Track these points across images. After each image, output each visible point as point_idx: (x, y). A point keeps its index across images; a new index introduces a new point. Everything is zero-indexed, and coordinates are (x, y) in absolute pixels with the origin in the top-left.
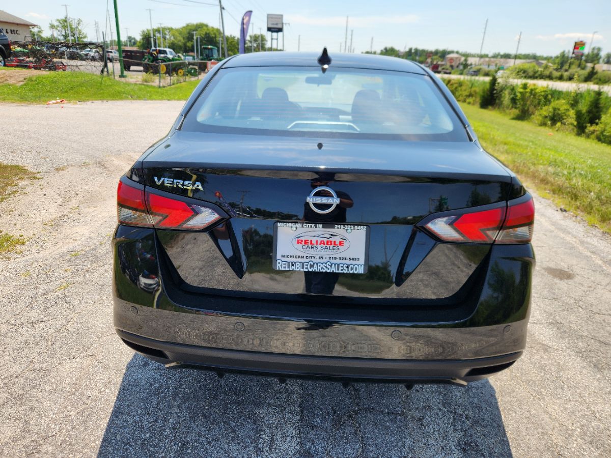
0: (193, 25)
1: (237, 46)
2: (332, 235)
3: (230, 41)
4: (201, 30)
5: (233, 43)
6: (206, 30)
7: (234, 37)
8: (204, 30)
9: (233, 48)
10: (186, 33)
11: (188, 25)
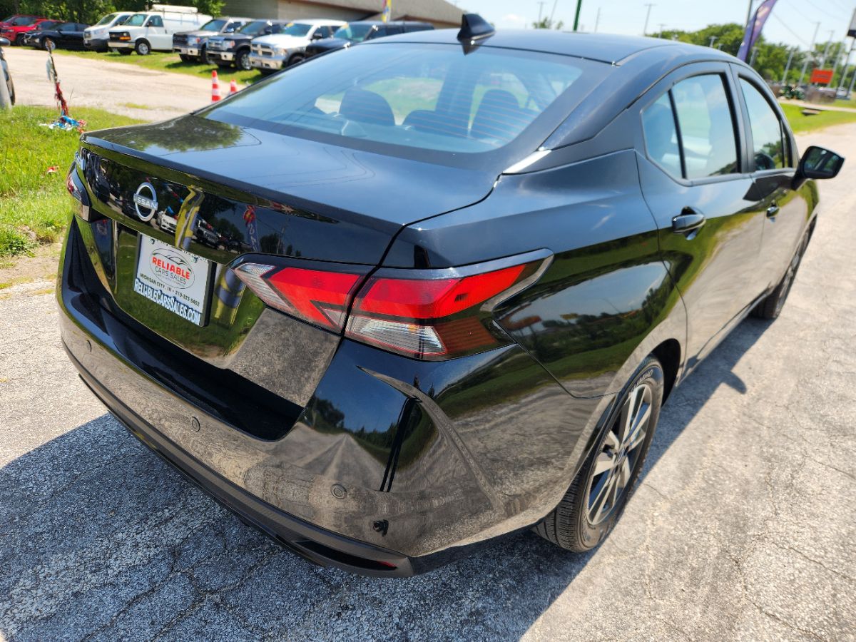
0: (719, 27)
1: (785, 61)
2: (182, 261)
3: (774, 52)
4: (729, 35)
5: (779, 56)
6: (737, 35)
7: (786, 47)
8: (735, 34)
9: (777, 64)
10: (702, 39)
11: (710, 27)
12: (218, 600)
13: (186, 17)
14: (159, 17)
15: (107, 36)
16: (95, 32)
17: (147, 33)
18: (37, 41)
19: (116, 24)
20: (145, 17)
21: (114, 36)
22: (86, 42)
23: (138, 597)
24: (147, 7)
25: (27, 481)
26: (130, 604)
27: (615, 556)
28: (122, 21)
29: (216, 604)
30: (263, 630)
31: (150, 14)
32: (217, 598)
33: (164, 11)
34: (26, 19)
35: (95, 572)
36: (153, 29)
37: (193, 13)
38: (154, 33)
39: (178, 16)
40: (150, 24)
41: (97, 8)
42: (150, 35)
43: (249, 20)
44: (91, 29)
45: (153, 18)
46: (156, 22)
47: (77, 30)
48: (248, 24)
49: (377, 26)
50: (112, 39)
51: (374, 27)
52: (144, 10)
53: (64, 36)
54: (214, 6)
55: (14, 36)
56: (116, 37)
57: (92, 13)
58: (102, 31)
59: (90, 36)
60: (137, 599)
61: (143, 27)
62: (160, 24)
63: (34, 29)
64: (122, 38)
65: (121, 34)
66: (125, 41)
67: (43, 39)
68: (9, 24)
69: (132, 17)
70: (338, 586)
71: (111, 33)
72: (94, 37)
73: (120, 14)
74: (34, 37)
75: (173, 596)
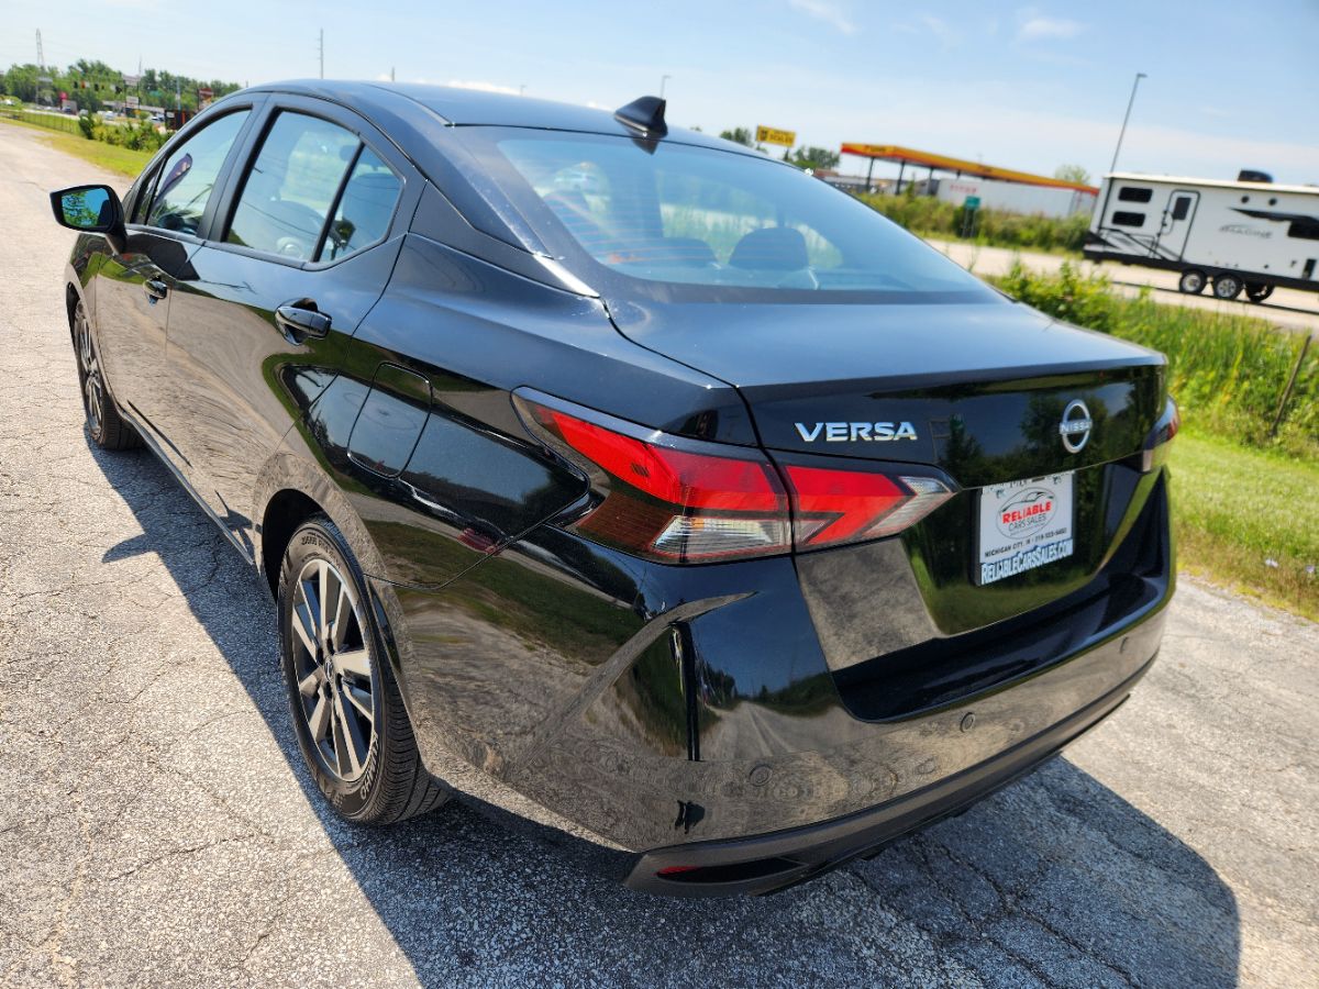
2: (1039, 493)
75: (1023, 939)
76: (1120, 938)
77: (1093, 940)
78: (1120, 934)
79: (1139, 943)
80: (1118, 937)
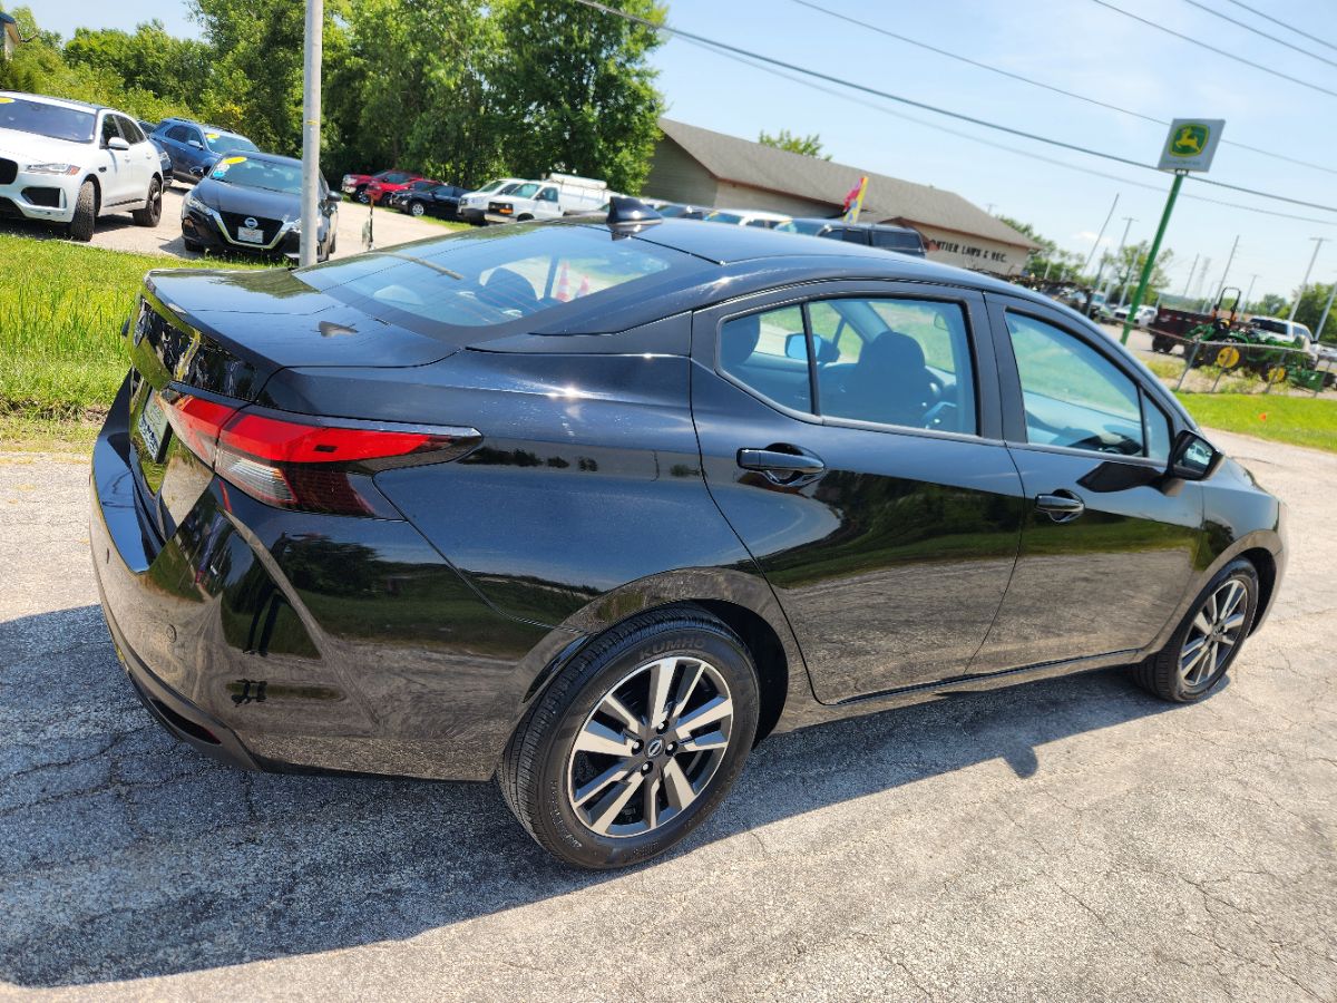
12: (124, 793)
13: (588, 193)
14: (555, 190)
15: (486, 207)
16: (474, 201)
17: (535, 207)
18: (404, 203)
19: (501, 193)
20: (538, 187)
21: (494, 207)
22: (460, 211)
23: (49, 765)
24: (544, 176)
25: (30, 635)
26: (37, 768)
27: (630, 893)
28: (509, 190)
29: (119, 796)
30: (146, 832)
31: (544, 184)
32: (124, 790)
33: (562, 183)
34: (401, 176)
35: (27, 732)
36: (543, 202)
37: (598, 188)
38: (543, 208)
39: (579, 191)
40: (541, 197)
41: (488, 171)
42: (539, 210)
43: (664, 203)
44: (470, 196)
45: (547, 191)
46: (549, 196)
47: (454, 195)
48: (662, 208)
49: (832, 227)
50: (491, 211)
51: (827, 227)
52: (539, 179)
53: (438, 201)
54: (633, 183)
55: (381, 194)
56: (496, 208)
57: (480, 177)
58: (482, 199)
59: (466, 204)
60: (46, 766)
61: (531, 201)
62: (555, 199)
63: (404, 188)
64: (503, 211)
65: (503, 205)
66: (505, 215)
67: (413, 201)
68: (379, 180)
69: (522, 186)
70: (263, 818)
71: (491, 204)
72: (470, 205)
73: (509, 181)
74: (402, 199)
75: (82, 775)
76: (28, 834)
77: (44, 814)
78: (31, 835)
79: (12, 843)
80: (30, 832)
